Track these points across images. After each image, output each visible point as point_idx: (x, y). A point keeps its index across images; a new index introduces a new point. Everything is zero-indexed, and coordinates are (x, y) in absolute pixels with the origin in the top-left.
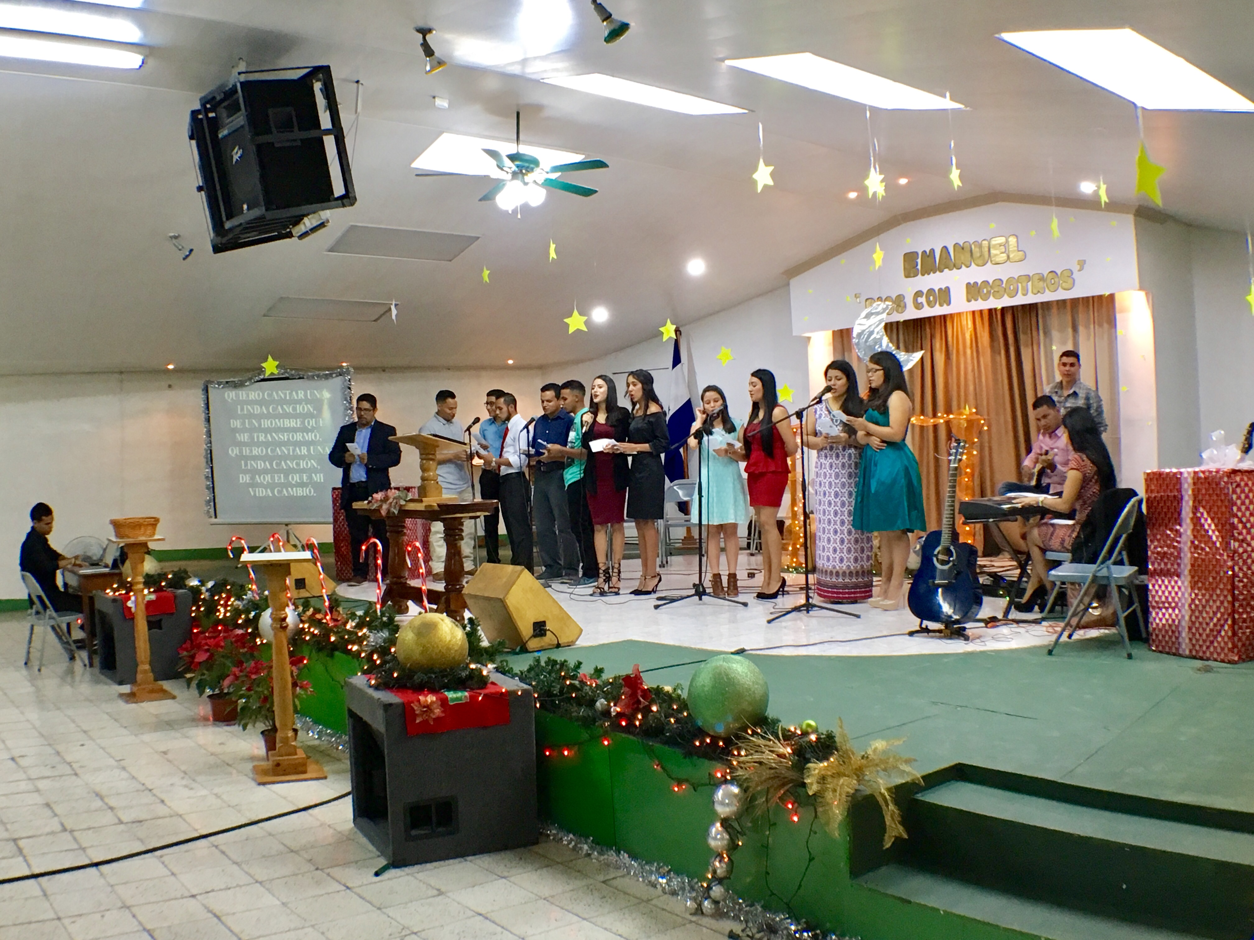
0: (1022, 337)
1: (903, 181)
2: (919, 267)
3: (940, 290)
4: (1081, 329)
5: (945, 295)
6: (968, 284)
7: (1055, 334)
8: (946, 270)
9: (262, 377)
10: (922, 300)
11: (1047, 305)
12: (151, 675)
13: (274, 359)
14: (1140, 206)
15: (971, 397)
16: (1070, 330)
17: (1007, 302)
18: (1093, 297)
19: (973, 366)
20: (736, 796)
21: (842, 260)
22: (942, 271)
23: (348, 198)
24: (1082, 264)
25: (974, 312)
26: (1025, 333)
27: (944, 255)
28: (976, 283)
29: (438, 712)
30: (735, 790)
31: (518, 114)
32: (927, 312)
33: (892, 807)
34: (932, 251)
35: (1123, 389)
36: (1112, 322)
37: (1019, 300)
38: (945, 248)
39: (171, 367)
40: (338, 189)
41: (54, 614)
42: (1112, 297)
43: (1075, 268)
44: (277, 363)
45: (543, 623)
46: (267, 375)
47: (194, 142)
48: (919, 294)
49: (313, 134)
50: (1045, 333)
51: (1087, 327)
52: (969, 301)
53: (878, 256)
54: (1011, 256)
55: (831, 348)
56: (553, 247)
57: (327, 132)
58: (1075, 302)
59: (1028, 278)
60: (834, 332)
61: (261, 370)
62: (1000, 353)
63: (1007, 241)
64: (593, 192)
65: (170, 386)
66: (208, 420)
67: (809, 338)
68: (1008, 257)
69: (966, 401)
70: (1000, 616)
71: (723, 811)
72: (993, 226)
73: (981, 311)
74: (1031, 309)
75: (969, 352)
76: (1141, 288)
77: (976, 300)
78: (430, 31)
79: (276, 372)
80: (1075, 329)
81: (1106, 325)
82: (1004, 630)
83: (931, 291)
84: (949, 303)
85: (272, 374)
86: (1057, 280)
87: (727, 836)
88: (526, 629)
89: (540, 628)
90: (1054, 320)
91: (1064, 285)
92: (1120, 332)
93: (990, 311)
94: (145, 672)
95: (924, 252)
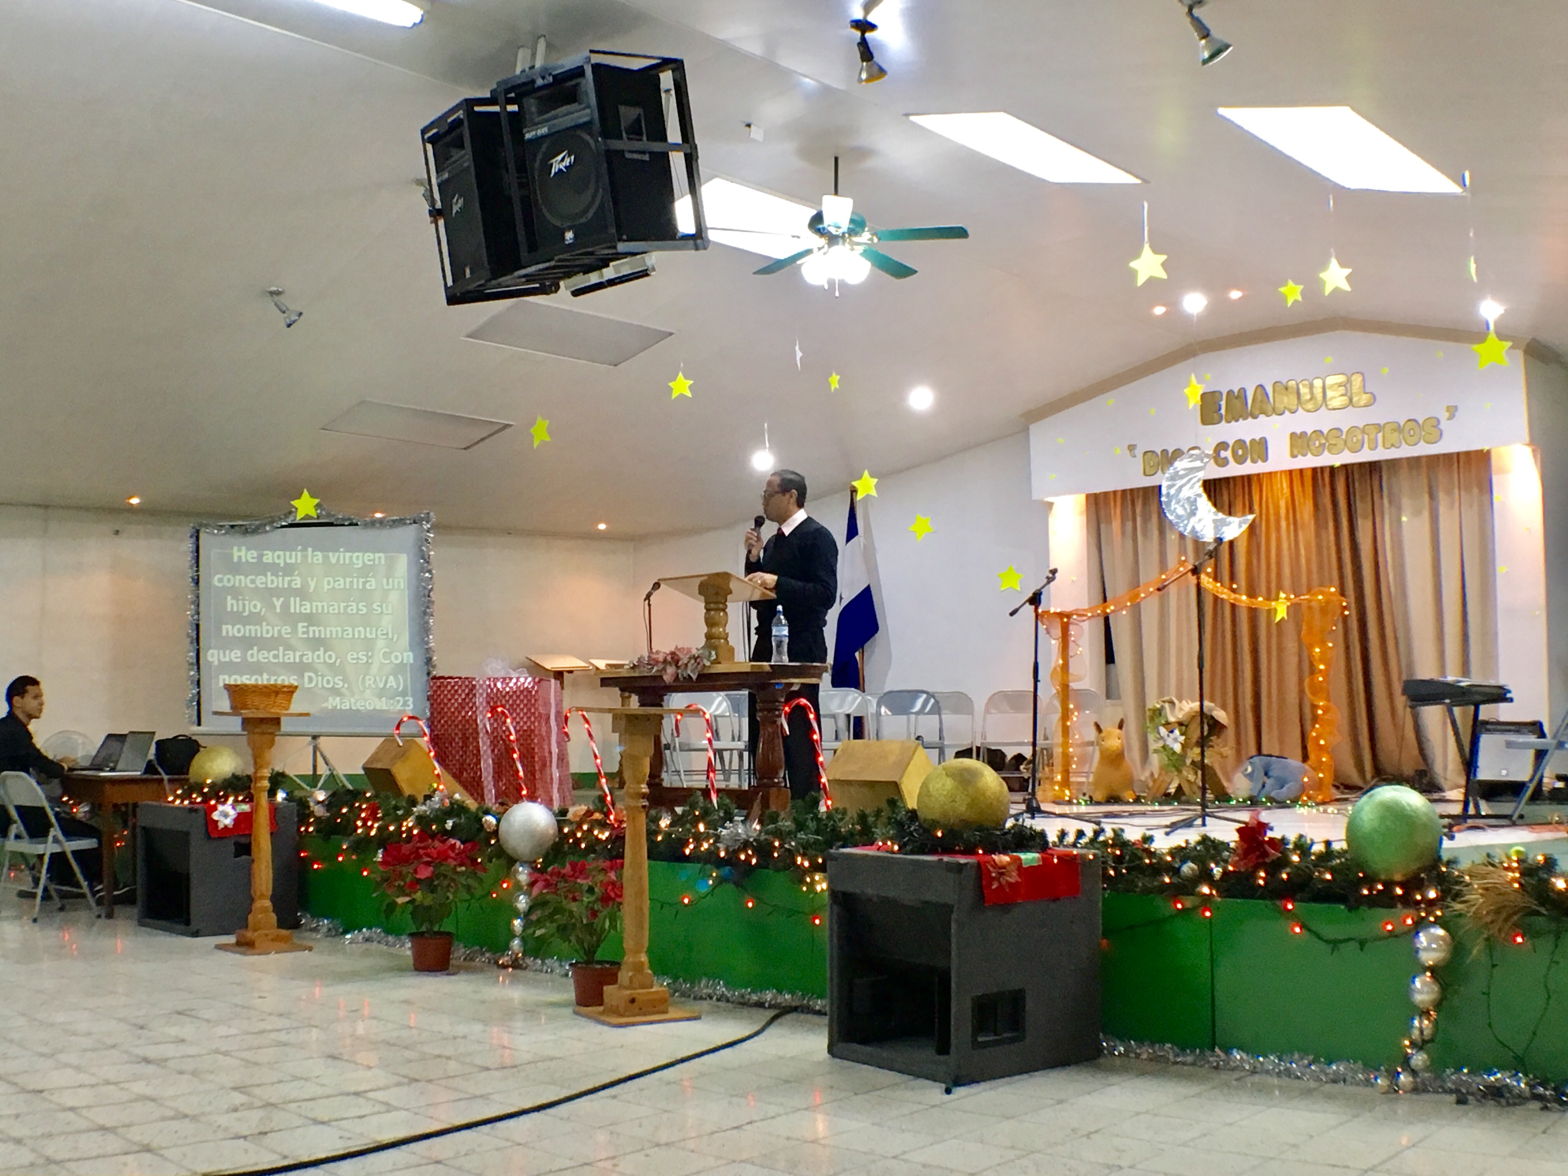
0: (1361, 507)
1: (1235, 295)
2: (1223, 411)
3: (1253, 441)
4: (1442, 496)
5: (1260, 448)
6: (1293, 435)
7: (1406, 502)
8: (1262, 417)
9: (290, 521)
10: (1227, 454)
11: (1393, 463)
13: (313, 495)
14: (1534, 340)
16: (1426, 497)
17: (1346, 458)
18: (1458, 454)
19: (1290, 545)
21: (1110, 400)
22: (1255, 417)
23: (699, 239)
24: (1452, 411)
25: (1291, 472)
26: (1363, 498)
27: (1259, 397)
28: (1304, 434)
29: (1013, 875)
31: (836, 159)
32: (1234, 470)
34: (1243, 390)
35: (1501, 569)
36: (1486, 487)
37: (1366, 456)
38: (1261, 386)
39: (135, 501)
42: (1488, 452)
43: (1443, 416)
44: (316, 501)
46: (299, 517)
48: (1223, 446)
49: (657, 147)
50: (1390, 502)
51: (1449, 492)
52: (1293, 456)
54: (1355, 399)
55: (1084, 518)
57: (676, 147)
58: (1434, 461)
59: (1379, 427)
60: (1088, 496)
61: (291, 511)
62: (1327, 528)
63: (1349, 381)
66: (197, 582)
67: (1050, 505)
68: (1351, 400)
71: (1429, 958)
72: (1329, 360)
73: (1301, 471)
74: (1373, 467)
75: (1283, 524)
76: (1528, 445)
77: (1305, 455)
78: (872, 27)
79: (313, 513)
80: (1432, 496)
81: (1475, 491)
83: (1241, 443)
84: (1265, 459)
85: (307, 517)
86: (1416, 430)
87: (1436, 988)
90: (1403, 484)
91: (1425, 437)
92: (1497, 497)
93: (1314, 470)
94: (264, 910)
95: (1230, 392)
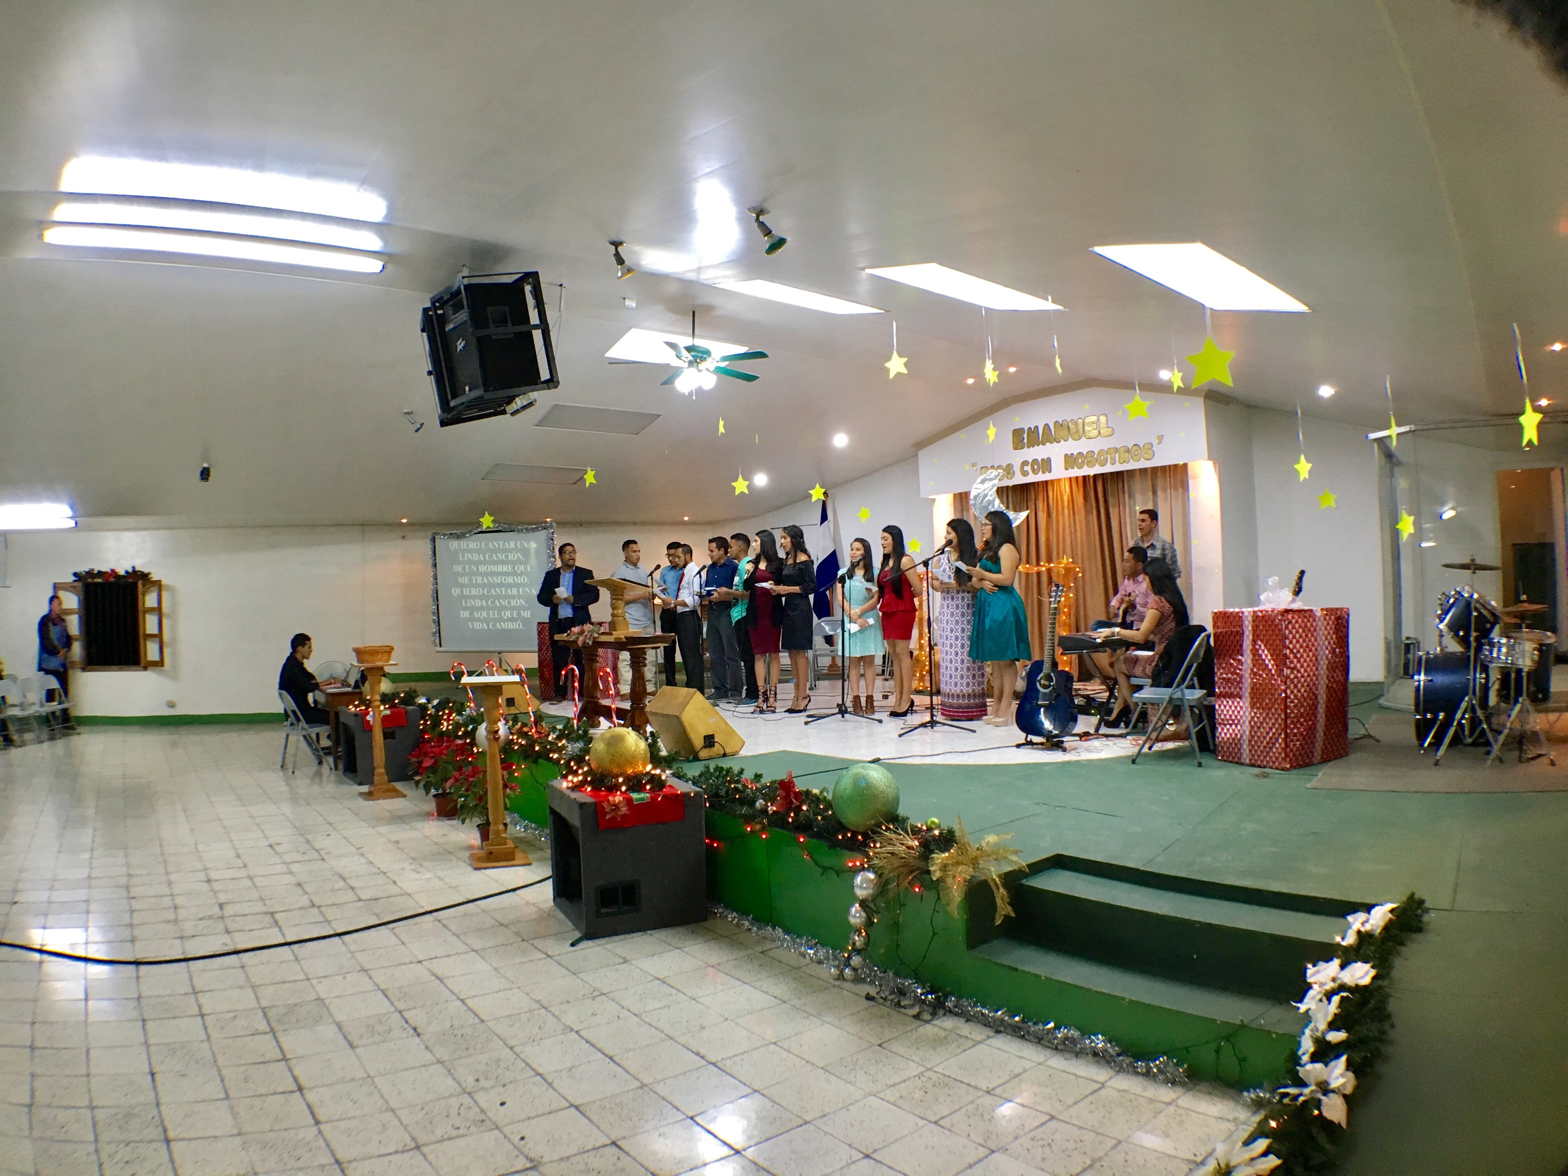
0: (1111, 500)
1: (1012, 370)
2: (1025, 441)
3: (1043, 460)
4: (1160, 493)
5: (1046, 465)
6: (1066, 455)
7: (1138, 497)
8: (1048, 444)
9: (480, 530)
10: (1028, 468)
11: (1131, 473)
12: (386, 777)
13: (490, 515)
14: (1209, 390)
15: (1068, 550)
16: (1151, 494)
17: (1098, 470)
18: (1170, 466)
19: (1070, 524)
20: (873, 880)
21: (961, 435)
22: (1044, 444)
23: (552, 382)
24: (1160, 438)
25: (1070, 478)
26: (1113, 496)
27: (1046, 431)
28: (1072, 454)
29: (624, 809)
30: (872, 876)
31: (694, 313)
32: (1032, 478)
33: (1002, 890)
34: (1037, 427)
35: (1194, 542)
36: (1185, 486)
37: (1108, 469)
38: (1047, 425)
39: (404, 521)
40: (545, 375)
41: (306, 726)
42: (1185, 466)
43: (1155, 442)
44: (492, 518)
45: (712, 736)
46: (484, 527)
47: (425, 334)
48: (1025, 463)
49: (523, 328)
50: (1130, 497)
51: (1165, 491)
52: (1067, 469)
53: (992, 432)
54: (1102, 432)
55: (952, 508)
56: (721, 423)
57: (536, 327)
58: (1155, 470)
59: (1116, 450)
60: (954, 495)
61: (479, 524)
62: (1092, 513)
63: (1098, 420)
64: (756, 378)
65: (403, 537)
66: (435, 566)
67: (934, 500)
68: (1099, 433)
69: (1064, 552)
70: (1092, 731)
71: (861, 893)
72: (1086, 406)
73: (1077, 478)
74: (1119, 475)
75: (1066, 511)
76: (1209, 459)
77: (1073, 468)
78: (621, 243)
79: (491, 525)
80: (1155, 493)
81: (1180, 490)
82: (1096, 743)
83: (1035, 461)
84: (1050, 471)
85: (488, 527)
86: (1139, 452)
87: (864, 914)
88: (698, 742)
89: (709, 741)
90: (1137, 485)
91: (1146, 456)
92: (1192, 495)
93: (1084, 477)
94: (381, 774)
95: (1030, 428)
